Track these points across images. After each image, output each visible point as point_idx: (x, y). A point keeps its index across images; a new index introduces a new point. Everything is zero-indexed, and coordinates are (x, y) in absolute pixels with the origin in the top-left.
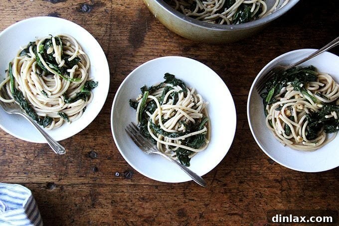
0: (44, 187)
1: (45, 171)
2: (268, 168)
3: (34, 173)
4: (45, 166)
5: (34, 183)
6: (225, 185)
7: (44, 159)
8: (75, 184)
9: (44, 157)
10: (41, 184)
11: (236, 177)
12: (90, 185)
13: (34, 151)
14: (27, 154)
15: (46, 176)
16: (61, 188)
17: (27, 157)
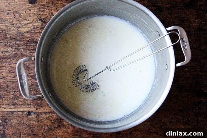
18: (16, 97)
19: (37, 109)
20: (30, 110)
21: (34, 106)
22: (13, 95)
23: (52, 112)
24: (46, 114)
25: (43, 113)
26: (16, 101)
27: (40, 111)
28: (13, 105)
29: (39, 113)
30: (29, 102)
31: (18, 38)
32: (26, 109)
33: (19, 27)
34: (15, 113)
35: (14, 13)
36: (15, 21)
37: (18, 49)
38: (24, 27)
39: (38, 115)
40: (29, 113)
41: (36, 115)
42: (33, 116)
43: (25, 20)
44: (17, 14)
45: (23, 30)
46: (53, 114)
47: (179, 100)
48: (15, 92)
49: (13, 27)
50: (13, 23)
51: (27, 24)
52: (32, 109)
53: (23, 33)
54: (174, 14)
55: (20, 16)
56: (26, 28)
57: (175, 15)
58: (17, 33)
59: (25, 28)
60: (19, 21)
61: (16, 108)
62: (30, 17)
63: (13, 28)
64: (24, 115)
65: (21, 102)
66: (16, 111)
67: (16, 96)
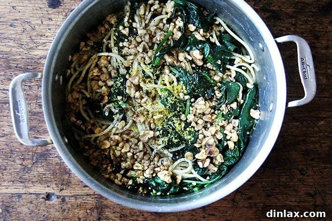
0: (43, 198)
1: (44, 179)
2: (300, 180)
3: (32, 182)
4: (44, 174)
5: (32, 194)
6: (250, 198)
7: (43, 166)
8: (78, 195)
9: (43, 164)
10: (40, 194)
11: (262, 189)
12: (96, 196)
13: (32, 157)
14: (24, 159)
15: (46, 186)
16: (62, 199)
17: (24, 164)
18: (25, 169)
19: (61, 190)
20: (49, 192)
21: (56, 184)
22: (21, 165)
23: (87, 195)
24: (76, 199)
25: (73, 196)
26: (27, 176)
27: (66, 193)
28: (21, 182)
29: (64, 197)
30: (48, 177)
31: (29, 67)
32: (42, 190)
33: (31, 48)
34: (24, 196)
35: (23, 24)
36: (25, 39)
37: (29, 86)
38: (39, 48)
39: (63, 200)
40: (48, 197)
41: (60, 200)
42: (54, 201)
43: (41, 36)
44: (27, 26)
45: (38, 53)
46: (90, 199)
47: (308, 176)
48: (24, 161)
49: (21, 47)
50: (22, 40)
51: (44, 43)
52: (53, 189)
53: (39, 59)
54: (302, 25)
55: (34, 29)
56: (43, 50)
57: (303, 27)
58: (28, 59)
59: (41, 50)
60: (30, 37)
61: (26, 187)
62: (49, 31)
63: (22, 50)
64: (41, 200)
65: (35, 177)
66: (26, 193)
67: (26, 167)
